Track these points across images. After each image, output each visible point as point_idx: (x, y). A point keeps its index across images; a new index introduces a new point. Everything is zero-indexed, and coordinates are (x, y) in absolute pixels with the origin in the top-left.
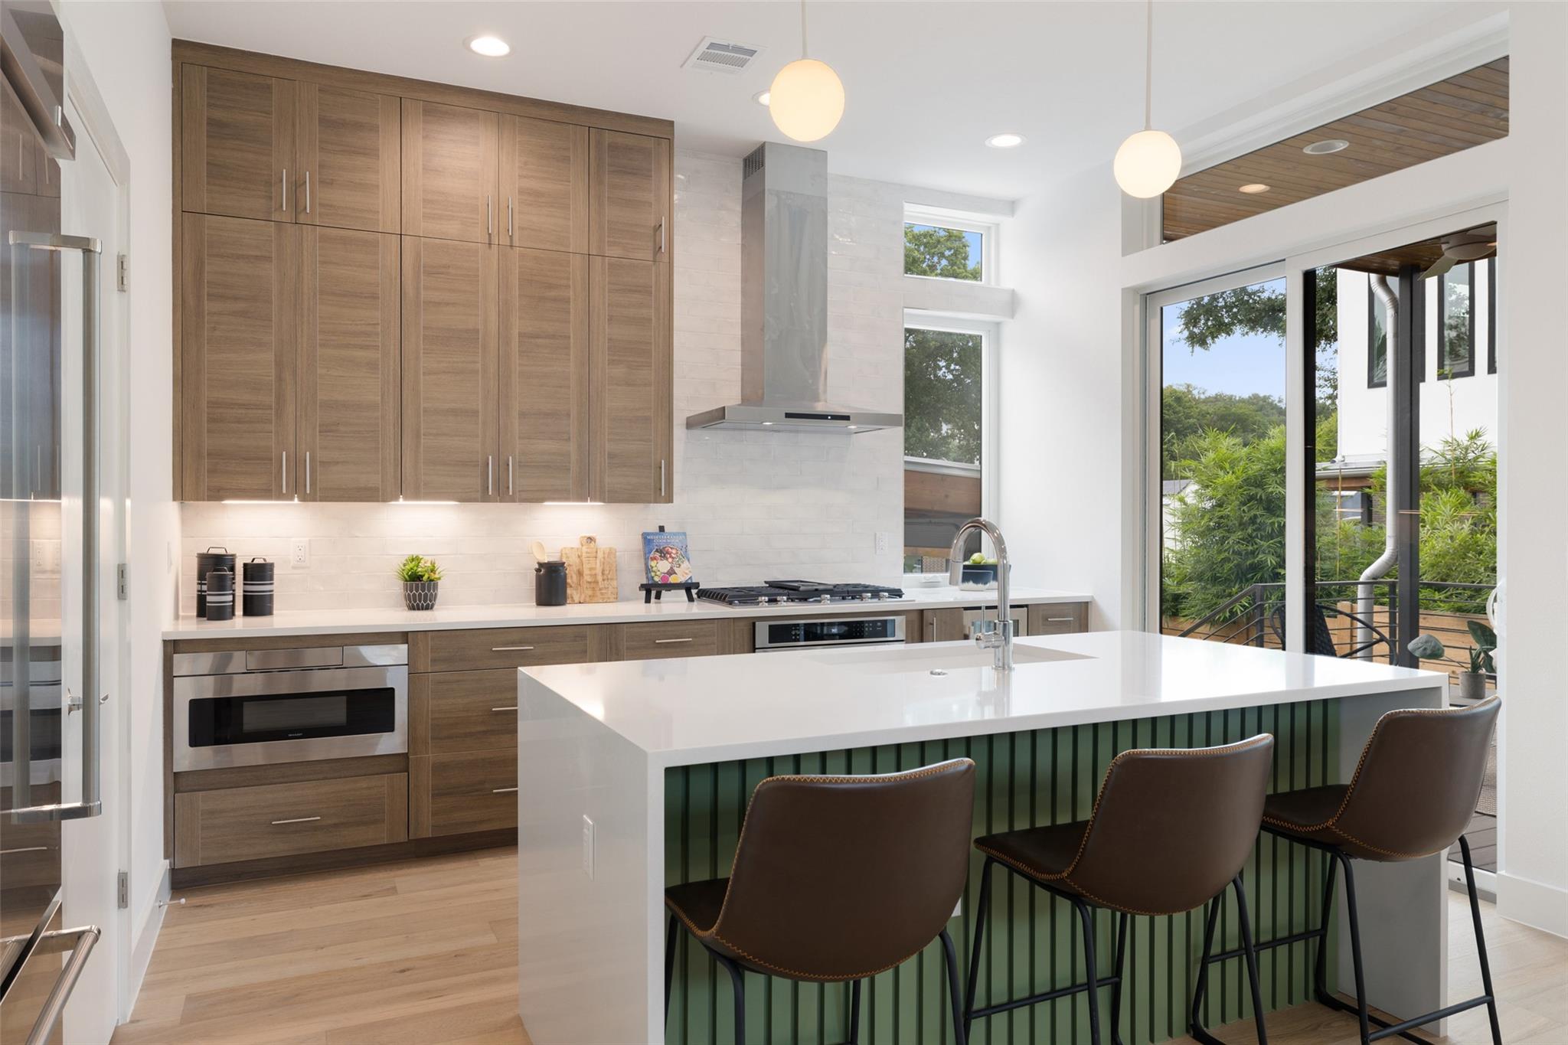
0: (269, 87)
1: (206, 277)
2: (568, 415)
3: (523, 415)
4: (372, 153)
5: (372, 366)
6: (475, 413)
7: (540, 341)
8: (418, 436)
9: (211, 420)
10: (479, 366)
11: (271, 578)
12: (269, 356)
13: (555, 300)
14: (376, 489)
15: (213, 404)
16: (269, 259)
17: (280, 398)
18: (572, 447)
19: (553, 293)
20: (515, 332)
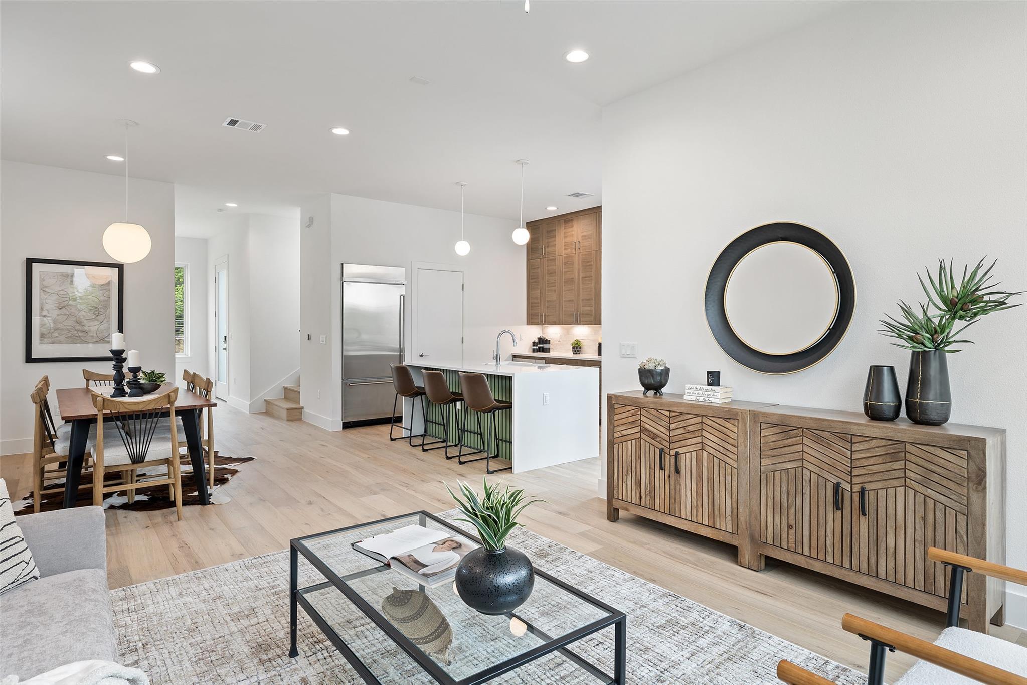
0: (539, 227)
1: (531, 274)
2: (592, 299)
3: (582, 300)
4: (554, 237)
5: (555, 291)
6: (573, 300)
7: (586, 278)
8: (562, 308)
9: (532, 307)
10: (574, 288)
11: (549, 343)
12: (539, 291)
13: (589, 266)
14: (555, 322)
15: (532, 303)
16: (538, 268)
17: (541, 302)
18: (593, 308)
19: (588, 264)
20: (581, 277)
